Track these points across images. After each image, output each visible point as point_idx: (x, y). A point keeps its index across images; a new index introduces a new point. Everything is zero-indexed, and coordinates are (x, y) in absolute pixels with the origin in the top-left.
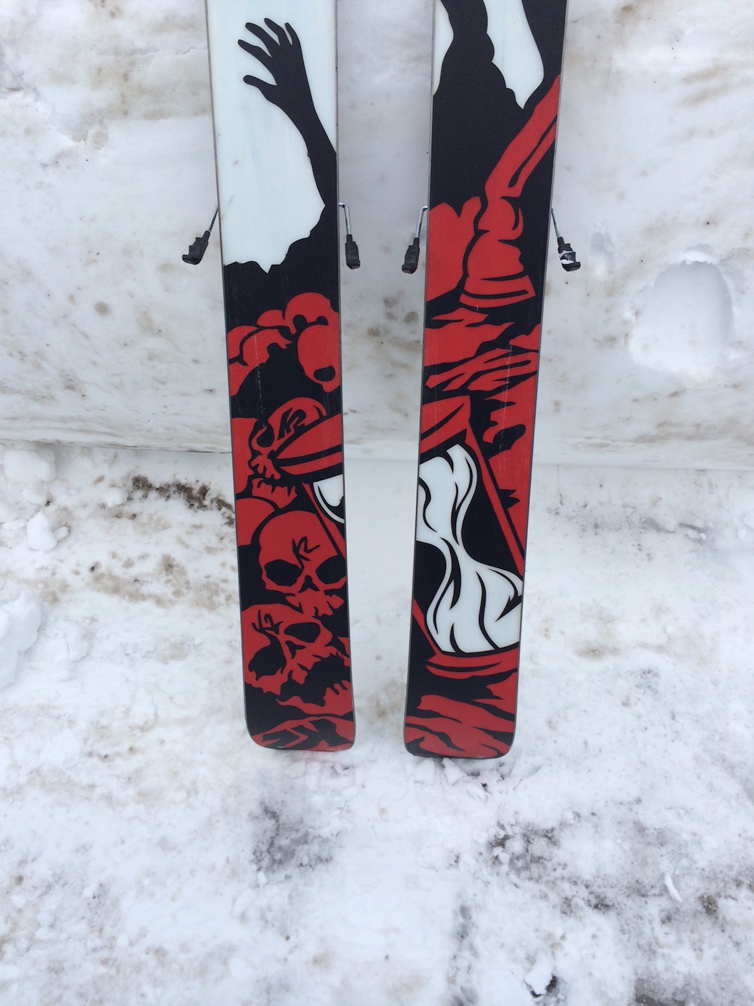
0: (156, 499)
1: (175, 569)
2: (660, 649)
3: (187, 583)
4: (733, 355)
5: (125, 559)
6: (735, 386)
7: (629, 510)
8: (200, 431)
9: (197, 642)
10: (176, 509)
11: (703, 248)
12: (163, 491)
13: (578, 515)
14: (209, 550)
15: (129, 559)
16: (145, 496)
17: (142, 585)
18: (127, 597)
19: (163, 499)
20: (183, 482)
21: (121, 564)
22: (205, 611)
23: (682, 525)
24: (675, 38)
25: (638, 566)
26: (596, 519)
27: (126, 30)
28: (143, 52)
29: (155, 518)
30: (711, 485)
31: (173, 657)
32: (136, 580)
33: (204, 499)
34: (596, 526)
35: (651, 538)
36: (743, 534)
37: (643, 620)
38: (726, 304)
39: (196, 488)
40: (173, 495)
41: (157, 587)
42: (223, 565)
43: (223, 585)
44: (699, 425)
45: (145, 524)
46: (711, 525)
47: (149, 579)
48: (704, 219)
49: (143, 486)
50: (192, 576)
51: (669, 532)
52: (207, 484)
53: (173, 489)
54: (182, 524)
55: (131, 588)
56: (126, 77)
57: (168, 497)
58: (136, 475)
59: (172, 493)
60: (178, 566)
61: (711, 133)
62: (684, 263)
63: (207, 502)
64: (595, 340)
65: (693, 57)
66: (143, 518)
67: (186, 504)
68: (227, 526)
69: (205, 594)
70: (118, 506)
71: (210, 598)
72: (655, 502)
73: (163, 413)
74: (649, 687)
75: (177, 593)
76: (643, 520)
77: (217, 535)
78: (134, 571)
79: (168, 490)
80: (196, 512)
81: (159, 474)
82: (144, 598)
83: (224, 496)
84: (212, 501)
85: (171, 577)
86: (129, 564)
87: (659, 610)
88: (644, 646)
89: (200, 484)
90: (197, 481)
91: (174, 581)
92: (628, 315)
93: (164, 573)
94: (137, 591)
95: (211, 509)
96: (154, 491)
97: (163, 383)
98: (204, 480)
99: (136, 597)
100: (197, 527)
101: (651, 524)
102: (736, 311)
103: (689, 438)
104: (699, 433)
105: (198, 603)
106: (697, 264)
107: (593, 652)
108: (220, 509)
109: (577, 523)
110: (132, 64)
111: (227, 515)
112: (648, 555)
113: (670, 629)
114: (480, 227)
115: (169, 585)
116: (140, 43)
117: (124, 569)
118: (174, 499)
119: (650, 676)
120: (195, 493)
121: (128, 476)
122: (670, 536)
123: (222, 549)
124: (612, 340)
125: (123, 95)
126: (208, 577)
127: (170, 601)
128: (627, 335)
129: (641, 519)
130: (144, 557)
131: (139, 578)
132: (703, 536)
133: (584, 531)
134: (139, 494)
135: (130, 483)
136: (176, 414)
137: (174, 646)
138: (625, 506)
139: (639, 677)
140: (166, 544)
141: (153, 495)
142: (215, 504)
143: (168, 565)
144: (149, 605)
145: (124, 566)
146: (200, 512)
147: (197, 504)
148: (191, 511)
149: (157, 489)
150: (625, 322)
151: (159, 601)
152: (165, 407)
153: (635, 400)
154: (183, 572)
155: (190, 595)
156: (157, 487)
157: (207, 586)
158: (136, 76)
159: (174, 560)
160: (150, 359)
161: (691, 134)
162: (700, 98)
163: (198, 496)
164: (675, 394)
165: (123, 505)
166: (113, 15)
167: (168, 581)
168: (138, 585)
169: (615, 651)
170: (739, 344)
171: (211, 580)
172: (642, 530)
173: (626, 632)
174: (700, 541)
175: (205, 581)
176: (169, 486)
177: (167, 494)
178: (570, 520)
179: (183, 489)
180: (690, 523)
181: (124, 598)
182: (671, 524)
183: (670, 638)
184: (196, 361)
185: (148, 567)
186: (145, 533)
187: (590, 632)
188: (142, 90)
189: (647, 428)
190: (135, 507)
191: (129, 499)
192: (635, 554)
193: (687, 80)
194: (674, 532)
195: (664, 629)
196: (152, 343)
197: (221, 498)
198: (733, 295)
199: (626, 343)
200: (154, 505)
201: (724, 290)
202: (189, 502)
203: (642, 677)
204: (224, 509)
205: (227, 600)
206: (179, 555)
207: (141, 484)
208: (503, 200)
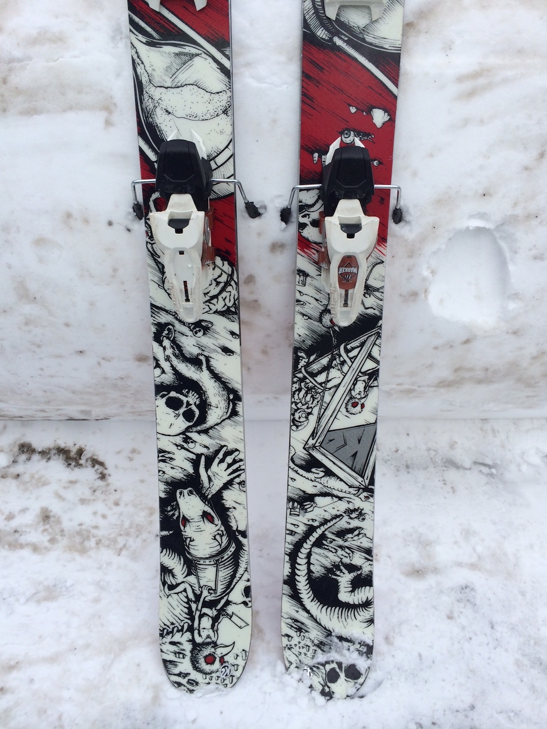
0: (38, 461)
1: (52, 519)
2: (473, 567)
3: (62, 531)
4: (512, 306)
5: (7, 513)
6: (515, 333)
7: (433, 453)
9: (68, 584)
10: (56, 469)
11: (482, 216)
12: (45, 454)
13: (392, 458)
14: (83, 501)
15: (10, 513)
16: (29, 459)
17: (21, 535)
18: (6, 547)
19: (45, 460)
20: (62, 445)
21: (4, 517)
22: (76, 555)
23: (475, 463)
24: (448, 47)
25: (445, 498)
26: (407, 461)
27: (6, 43)
28: (19, 60)
29: (36, 476)
30: (493, 431)
32: (15, 531)
33: (80, 459)
34: (407, 467)
35: (452, 475)
36: (524, 468)
37: (456, 543)
39: (74, 450)
40: (53, 457)
41: (36, 536)
42: (95, 513)
43: (94, 531)
44: (487, 370)
45: (28, 482)
46: (499, 462)
47: (28, 530)
48: (481, 191)
49: (27, 451)
50: (66, 524)
51: (466, 469)
52: (83, 447)
53: (54, 452)
54: (60, 480)
56: (5, 81)
57: (49, 459)
58: (22, 442)
59: (52, 455)
60: (54, 516)
61: (482, 121)
62: (468, 228)
63: (82, 462)
64: (401, 295)
65: (462, 62)
66: (26, 478)
67: (64, 464)
69: (78, 539)
70: (4, 468)
71: (82, 543)
72: (452, 446)
74: (468, 600)
75: (52, 541)
76: (444, 460)
77: (91, 488)
78: (14, 524)
79: (49, 453)
80: (73, 470)
81: (41, 439)
82: (22, 546)
83: (97, 456)
84: (87, 460)
85: (47, 527)
86: (10, 517)
87: (467, 533)
88: (460, 564)
89: (77, 447)
90: (75, 444)
91: (50, 530)
92: (426, 273)
93: (41, 524)
94: (16, 541)
95: (86, 467)
96: (37, 454)
98: (81, 443)
99: (15, 546)
100: (73, 482)
101: (451, 463)
103: (480, 382)
104: (487, 377)
105: (71, 548)
106: (479, 230)
107: (417, 573)
108: (93, 466)
109: (392, 464)
110: (10, 70)
111: (99, 471)
112: (452, 488)
113: (479, 549)
115: (46, 534)
116: (17, 53)
117: (6, 522)
118: (54, 460)
119: (467, 590)
120: (73, 454)
121: (15, 443)
122: (468, 472)
123: (94, 500)
124: (414, 295)
126: (81, 525)
127: (46, 548)
128: (426, 291)
129: (442, 459)
130: (24, 510)
131: (19, 529)
132: (494, 471)
133: (398, 471)
134: (24, 457)
135: (16, 449)
137: (48, 589)
138: (429, 450)
139: (458, 592)
140: (45, 499)
141: (36, 457)
142: (90, 462)
143: (46, 516)
144: (26, 553)
145: (5, 519)
146: (77, 470)
147: (73, 464)
148: (68, 470)
149: (40, 453)
150: (424, 279)
151: (35, 548)
152: (42, 369)
153: (436, 348)
154: (59, 521)
155: (64, 542)
156: (40, 450)
157: (79, 533)
158: (14, 80)
159: (51, 511)
160: (27, 324)
161: (466, 122)
162: (471, 94)
163: (75, 456)
164: (467, 342)
165: (8, 467)
167: (45, 530)
168: (17, 535)
169: (436, 571)
170: (516, 296)
171: (83, 527)
172: (444, 468)
173: (443, 554)
174: (491, 475)
175: (78, 528)
176: (50, 450)
177: (48, 457)
178: (386, 462)
179: (63, 452)
180: (481, 461)
181: (3, 547)
182: (467, 463)
183: (479, 557)
185: (30, 518)
186: (26, 490)
187: (413, 555)
188: (18, 91)
189: (445, 373)
190: (19, 468)
191: (15, 462)
192: (442, 488)
193: (460, 79)
194: (470, 469)
195: (474, 549)
196: (28, 309)
197: (95, 457)
199: (426, 297)
200: (37, 465)
202: (67, 462)
203: (461, 593)
204: (97, 466)
205: (97, 544)
206: (56, 508)
207: (26, 449)
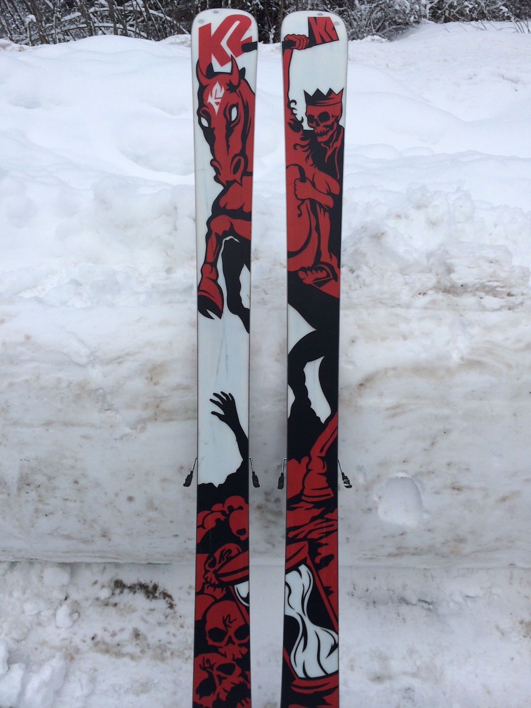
0: (128, 593)
1: (141, 637)
2: (414, 675)
3: (148, 645)
4: (426, 516)
5: (111, 632)
6: (429, 530)
7: (391, 592)
8: (165, 555)
9: (156, 681)
10: (140, 599)
11: (404, 471)
12: (132, 588)
14: (160, 624)
15: (114, 631)
16: (122, 592)
17: (122, 647)
18: (114, 655)
19: (132, 594)
20: (143, 582)
21: (110, 634)
22: (159, 662)
23: (420, 600)
24: (381, 395)
25: (398, 626)
27: (160, 390)
28: (166, 397)
29: (128, 605)
30: (432, 576)
31: (142, 692)
32: (118, 645)
33: (155, 592)
34: (374, 602)
35: (404, 609)
36: (452, 605)
37: (404, 658)
38: (418, 494)
39: (151, 586)
40: (138, 591)
41: (131, 648)
42: (168, 633)
43: (169, 646)
44: (416, 549)
45: (122, 609)
46: (435, 600)
47: (126, 643)
48: (402, 460)
49: (120, 586)
50: (151, 641)
51: (413, 605)
52: (157, 583)
53: (138, 587)
54: (143, 608)
55: (115, 650)
56: (158, 406)
57: (135, 592)
58: (116, 579)
59: (137, 589)
60: (142, 635)
61: (400, 428)
62: (397, 477)
63: (157, 595)
64: (362, 510)
65: (389, 401)
66: (121, 606)
67: (145, 596)
68: (169, 609)
69: (159, 651)
70: (106, 599)
71: (162, 654)
72: (405, 587)
73: (148, 547)
74: (410, 698)
75: (142, 652)
76: (399, 598)
77: (164, 615)
78: (117, 639)
79: (134, 588)
80: (151, 600)
81: (129, 578)
82: (123, 655)
83: (166, 590)
84: (160, 594)
85: (138, 642)
86: (114, 635)
87: (412, 652)
88: (405, 673)
89: (153, 583)
90: (151, 582)
91: (140, 644)
92: (376, 499)
93: (135, 639)
94: (119, 651)
95: (160, 599)
96: (127, 589)
97: (153, 533)
98: (155, 581)
99: (119, 655)
100: (152, 610)
101: (403, 601)
102: (423, 497)
103: (414, 554)
104: (417, 552)
105: (155, 657)
106: (402, 478)
107: (378, 679)
108: (165, 598)
109: (364, 601)
110: (161, 401)
111: (169, 602)
112: (403, 619)
113: (418, 663)
114: (309, 468)
115: (138, 647)
116: (165, 394)
117: (111, 638)
118: (138, 593)
119: (410, 691)
120: (150, 589)
121: (112, 580)
122: (414, 607)
123: (167, 623)
124: (370, 510)
125: (156, 413)
126: (160, 641)
127: (139, 657)
128: (376, 508)
129: (398, 597)
130: (122, 630)
131: (120, 643)
132: (431, 607)
133: (368, 605)
134: (118, 591)
135: (113, 584)
136: (155, 547)
137: (142, 685)
138: (389, 590)
139: (404, 692)
140: (134, 622)
141: (126, 591)
142: (162, 596)
143: (137, 635)
144: (126, 660)
145: (111, 636)
146: (154, 601)
147: (151, 596)
148: (148, 600)
149: (128, 587)
150: (375, 502)
151: (132, 657)
152: (151, 544)
153: (385, 537)
154: (145, 638)
155: (150, 653)
156: (129, 586)
157: (159, 647)
158: (163, 406)
159: (139, 631)
160: (149, 521)
161: (392, 428)
162: (394, 416)
163: (152, 591)
164: (402, 534)
165: (109, 598)
166: (155, 384)
167: (137, 644)
168: (120, 647)
169: (390, 678)
170: (427, 512)
171: (162, 643)
172: (399, 604)
173: (396, 666)
174: (430, 610)
175: (158, 643)
176: (135, 585)
177: (134, 590)
178: (360, 599)
179: (143, 587)
180: (423, 599)
181: (112, 656)
182: (414, 601)
183: (419, 668)
184: (172, 522)
185: (126, 635)
186: (122, 615)
187: (376, 667)
188: (164, 411)
189: (392, 550)
190: (116, 599)
191: (113, 594)
192: (396, 619)
193: (388, 409)
194: (416, 605)
195: (415, 663)
196: (152, 514)
197: (165, 592)
198: (420, 490)
199: (376, 511)
200: (127, 597)
201: (417, 488)
202: (147, 595)
203: (405, 692)
204: (167, 599)
205: (172, 655)
206: (142, 628)
207: (119, 585)
208: (318, 458)
